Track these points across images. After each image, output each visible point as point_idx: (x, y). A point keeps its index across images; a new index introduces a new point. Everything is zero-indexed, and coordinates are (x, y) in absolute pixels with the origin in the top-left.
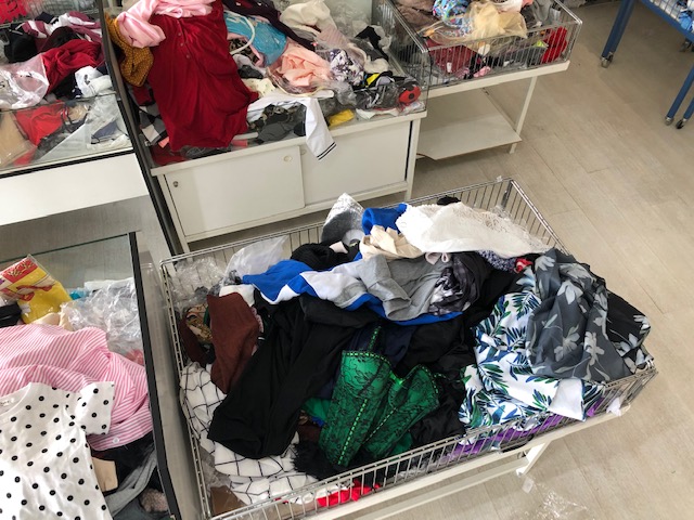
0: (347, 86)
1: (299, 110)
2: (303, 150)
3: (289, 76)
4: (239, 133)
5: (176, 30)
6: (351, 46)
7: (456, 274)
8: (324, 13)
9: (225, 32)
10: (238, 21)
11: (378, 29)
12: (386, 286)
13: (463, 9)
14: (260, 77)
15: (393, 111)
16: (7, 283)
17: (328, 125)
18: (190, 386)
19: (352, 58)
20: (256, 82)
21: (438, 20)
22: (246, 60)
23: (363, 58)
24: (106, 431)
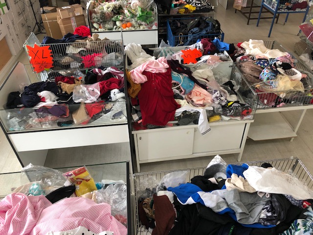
0: (219, 106)
1: (197, 114)
2: (196, 130)
3: (194, 100)
4: (170, 121)
5: (152, 77)
6: (221, 88)
7: (274, 205)
8: (211, 74)
9: (171, 80)
10: (176, 75)
11: (234, 82)
12: (238, 205)
13: (273, 77)
14: (182, 99)
15: (238, 118)
16: (73, 176)
17: (209, 121)
19: (222, 94)
20: (181, 101)
21: (262, 81)
22: (178, 92)
23: (226, 94)
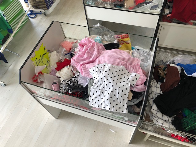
18: (153, 85)
24: (134, 86)
